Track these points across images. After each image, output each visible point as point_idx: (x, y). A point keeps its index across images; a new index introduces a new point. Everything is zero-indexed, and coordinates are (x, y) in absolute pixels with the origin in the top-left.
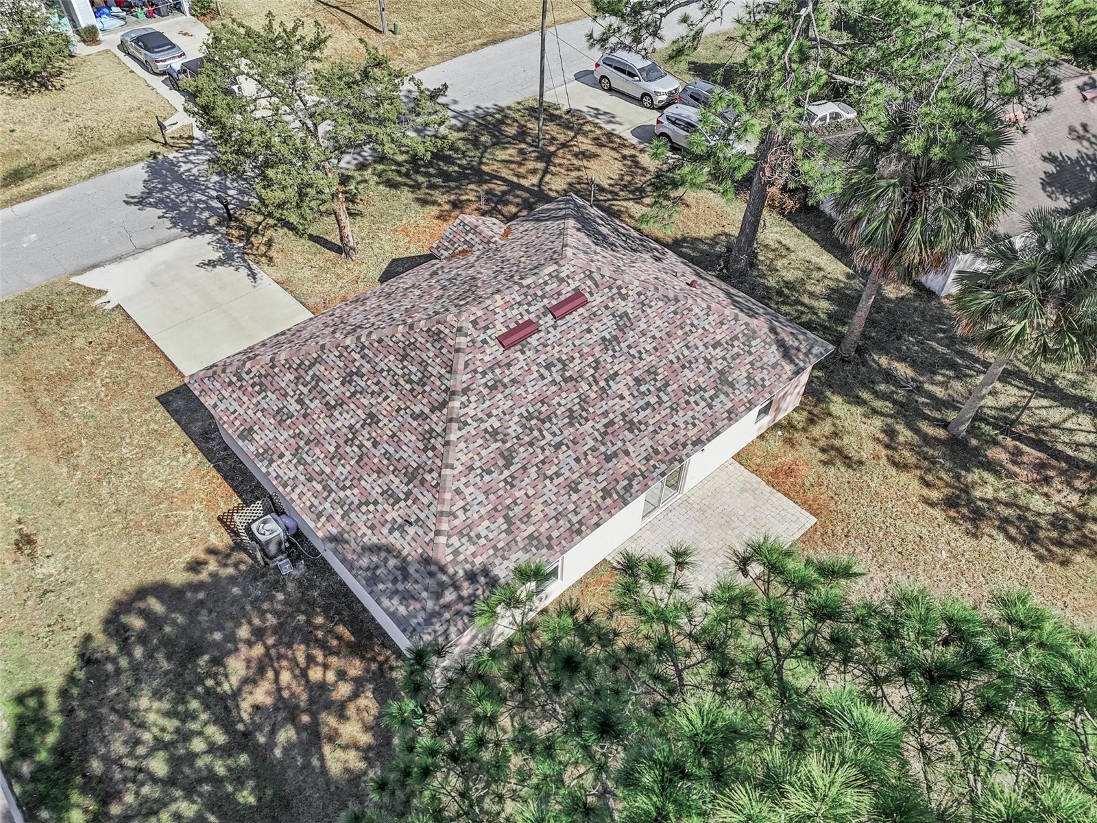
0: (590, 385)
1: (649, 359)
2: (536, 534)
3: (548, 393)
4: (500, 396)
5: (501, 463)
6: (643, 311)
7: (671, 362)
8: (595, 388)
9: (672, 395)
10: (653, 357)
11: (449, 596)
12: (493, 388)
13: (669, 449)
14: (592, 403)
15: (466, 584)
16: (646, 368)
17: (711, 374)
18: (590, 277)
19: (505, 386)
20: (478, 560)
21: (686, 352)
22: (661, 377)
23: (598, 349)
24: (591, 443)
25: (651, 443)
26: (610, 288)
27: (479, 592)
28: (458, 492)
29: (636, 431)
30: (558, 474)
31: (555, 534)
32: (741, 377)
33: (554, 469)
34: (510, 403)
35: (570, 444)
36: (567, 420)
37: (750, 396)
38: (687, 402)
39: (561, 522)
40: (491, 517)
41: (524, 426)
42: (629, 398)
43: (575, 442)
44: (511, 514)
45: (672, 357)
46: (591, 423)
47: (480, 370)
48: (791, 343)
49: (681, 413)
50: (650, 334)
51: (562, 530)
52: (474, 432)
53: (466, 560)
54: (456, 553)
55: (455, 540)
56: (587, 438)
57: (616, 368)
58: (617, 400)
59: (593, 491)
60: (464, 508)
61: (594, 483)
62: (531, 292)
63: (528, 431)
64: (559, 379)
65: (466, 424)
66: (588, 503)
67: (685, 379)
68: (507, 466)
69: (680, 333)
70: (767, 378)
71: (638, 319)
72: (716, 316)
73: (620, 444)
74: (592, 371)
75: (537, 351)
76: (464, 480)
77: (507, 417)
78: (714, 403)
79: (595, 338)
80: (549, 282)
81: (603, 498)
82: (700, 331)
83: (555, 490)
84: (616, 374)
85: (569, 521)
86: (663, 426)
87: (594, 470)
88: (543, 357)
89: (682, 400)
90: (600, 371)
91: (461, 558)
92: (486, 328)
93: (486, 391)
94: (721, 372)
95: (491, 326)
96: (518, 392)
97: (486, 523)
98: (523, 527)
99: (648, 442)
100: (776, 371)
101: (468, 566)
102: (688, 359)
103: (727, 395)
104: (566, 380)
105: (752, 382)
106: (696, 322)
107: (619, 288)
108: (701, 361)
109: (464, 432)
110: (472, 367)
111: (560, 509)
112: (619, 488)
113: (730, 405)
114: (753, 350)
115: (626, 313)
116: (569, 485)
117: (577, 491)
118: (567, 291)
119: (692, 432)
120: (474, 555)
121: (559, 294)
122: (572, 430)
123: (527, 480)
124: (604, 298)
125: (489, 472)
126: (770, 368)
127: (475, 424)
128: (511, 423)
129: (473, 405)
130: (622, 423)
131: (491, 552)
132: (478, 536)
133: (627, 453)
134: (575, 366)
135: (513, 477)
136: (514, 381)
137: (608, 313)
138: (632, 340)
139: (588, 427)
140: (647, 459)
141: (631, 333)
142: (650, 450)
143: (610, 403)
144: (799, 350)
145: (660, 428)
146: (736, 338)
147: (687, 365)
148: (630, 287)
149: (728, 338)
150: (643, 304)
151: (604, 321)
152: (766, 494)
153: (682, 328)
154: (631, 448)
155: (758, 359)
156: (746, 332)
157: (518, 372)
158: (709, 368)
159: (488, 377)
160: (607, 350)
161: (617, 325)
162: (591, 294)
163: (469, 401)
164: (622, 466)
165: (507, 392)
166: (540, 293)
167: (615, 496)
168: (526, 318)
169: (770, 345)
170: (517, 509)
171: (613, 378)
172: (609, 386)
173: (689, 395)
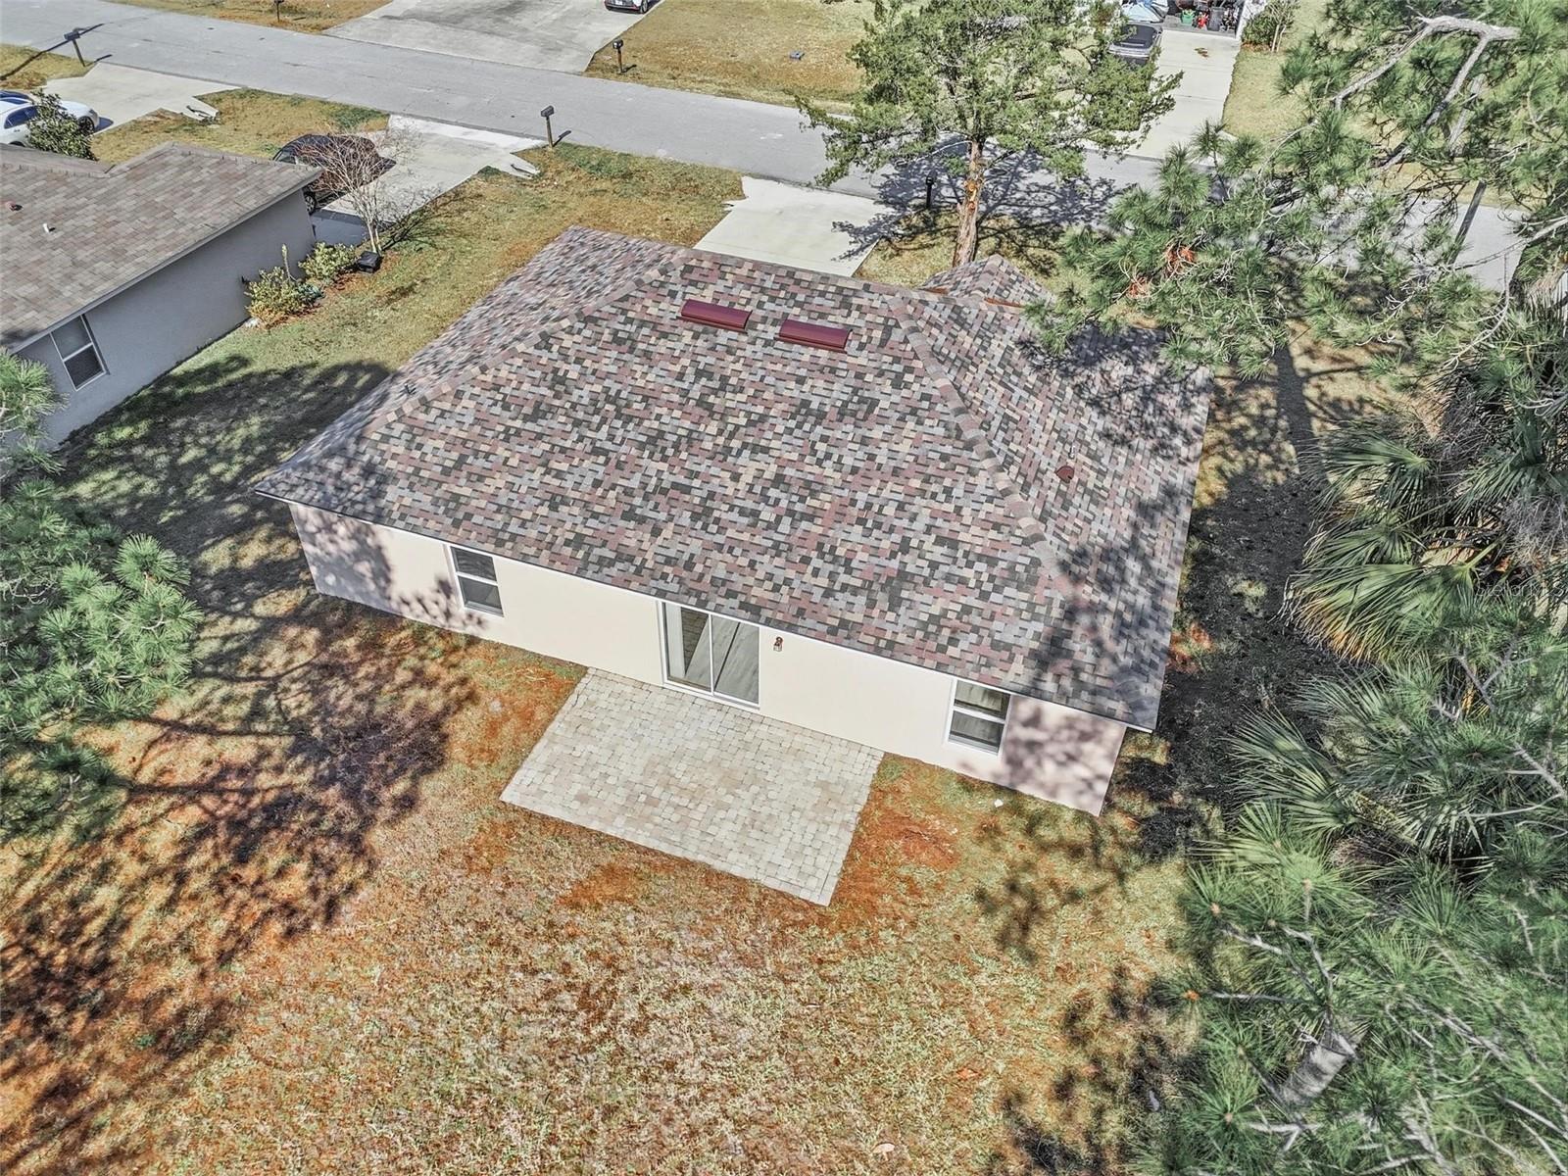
0: (720, 432)
1: (829, 472)
2: (463, 500)
3: (664, 397)
4: (614, 354)
5: (528, 410)
6: (902, 419)
7: (853, 502)
8: (721, 440)
9: (799, 533)
10: (838, 475)
11: (334, 465)
12: (617, 340)
13: (707, 579)
14: (693, 451)
15: (356, 470)
16: (810, 478)
17: (885, 563)
18: (887, 331)
19: (631, 350)
20: (391, 464)
21: (890, 510)
22: (815, 503)
23: (782, 406)
24: (634, 483)
25: (698, 552)
26: (897, 360)
27: (356, 488)
28: (459, 395)
29: (699, 525)
30: (559, 475)
31: (477, 519)
32: (924, 608)
33: (564, 466)
34: (613, 369)
35: (613, 462)
36: (643, 439)
37: (901, 638)
38: (806, 560)
39: (499, 517)
40: (451, 445)
41: (594, 401)
42: (741, 486)
43: (619, 466)
44: (470, 460)
45: (861, 497)
46: (664, 466)
47: (631, 314)
48: (1077, 647)
49: (778, 561)
50: (870, 449)
51: (489, 523)
52: (544, 361)
53: (383, 453)
54: (386, 438)
55: (399, 429)
56: (638, 475)
57: (775, 444)
58: (727, 475)
59: (568, 526)
60: (444, 411)
61: (579, 520)
62: (792, 289)
63: (591, 409)
64: (695, 393)
65: (549, 348)
66: (547, 529)
67: (844, 536)
68: (526, 419)
69: (916, 483)
70: (964, 644)
71: (882, 420)
72: (1001, 511)
73: (663, 516)
74: (743, 421)
75: (713, 349)
76: (477, 390)
77: (592, 379)
78: (839, 595)
79: (796, 393)
81: (567, 543)
82: (950, 507)
83: (535, 484)
84: (766, 450)
85: (507, 524)
86: (737, 551)
87: (598, 509)
88: (711, 360)
89: (804, 552)
90: (752, 430)
91: (384, 447)
92: (694, 283)
93: (607, 337)
94: (903, 575)
95: (699, 285)
96: (636, 367)
98: (463, 481)
99: (695, 546)
100: (993, 654)
101: (377, 459)
102: (882, 519)
103: (871, 604)
104: (700, 403)
105: (932, 628)
106: (958, 492)
108: (896, 537)
109: (537, 352)
111: (515, 505)
112: (597, 551)
113: (858, 618)
114: (995, 597)
115: (874, 403)
116: (554, 495)
117: (554, 508)
118: (837, 320)
119: (760, 593)
120: (394, 456)
121: (822, 316)
122: (634, 452)
123: (525, 449)
124: (873, 365)
125: (506, 407)
126: (987, 641)
127: (555, 356)
128: (587, 387)
129: (576, 338)
130: (697, 501)
131: (410, 470)
132: (419, 447)
133: (656, 532)
134: (731, 400)
135: (518, 432)
136: (647, 354)
137: (853, 382)
138: (839, 434)
139: (654, 466)
140: (669, 561)
141: (850, 428)
142: (686, 557)
143: (714, 471)
144: (1076, 670)
145: (731, 550)
146: (992, 562)
147: (869, 524)
148: (925, 381)
149: (978, 550)
150: (914, 412)
151: (835, 387)
152: (838, 818)
153: (926, 481)
154: (667, 533)
155: (986, 614)
156: (1019, 568)
157: (663, 350)
158: (893, 555)
159: (628, 328)
160: (793, 417)
161: (845, 403)
162: (862, 347)
163: (579, 332)
164: (632, 537)
165: (625, 357)
166: (801, 298)
167: (580, 554)
168: (748, 309)
169: (1035, 617)
170: (481, 462)
171: (756, 449)
172: (739, 453)
173: (821, 556)
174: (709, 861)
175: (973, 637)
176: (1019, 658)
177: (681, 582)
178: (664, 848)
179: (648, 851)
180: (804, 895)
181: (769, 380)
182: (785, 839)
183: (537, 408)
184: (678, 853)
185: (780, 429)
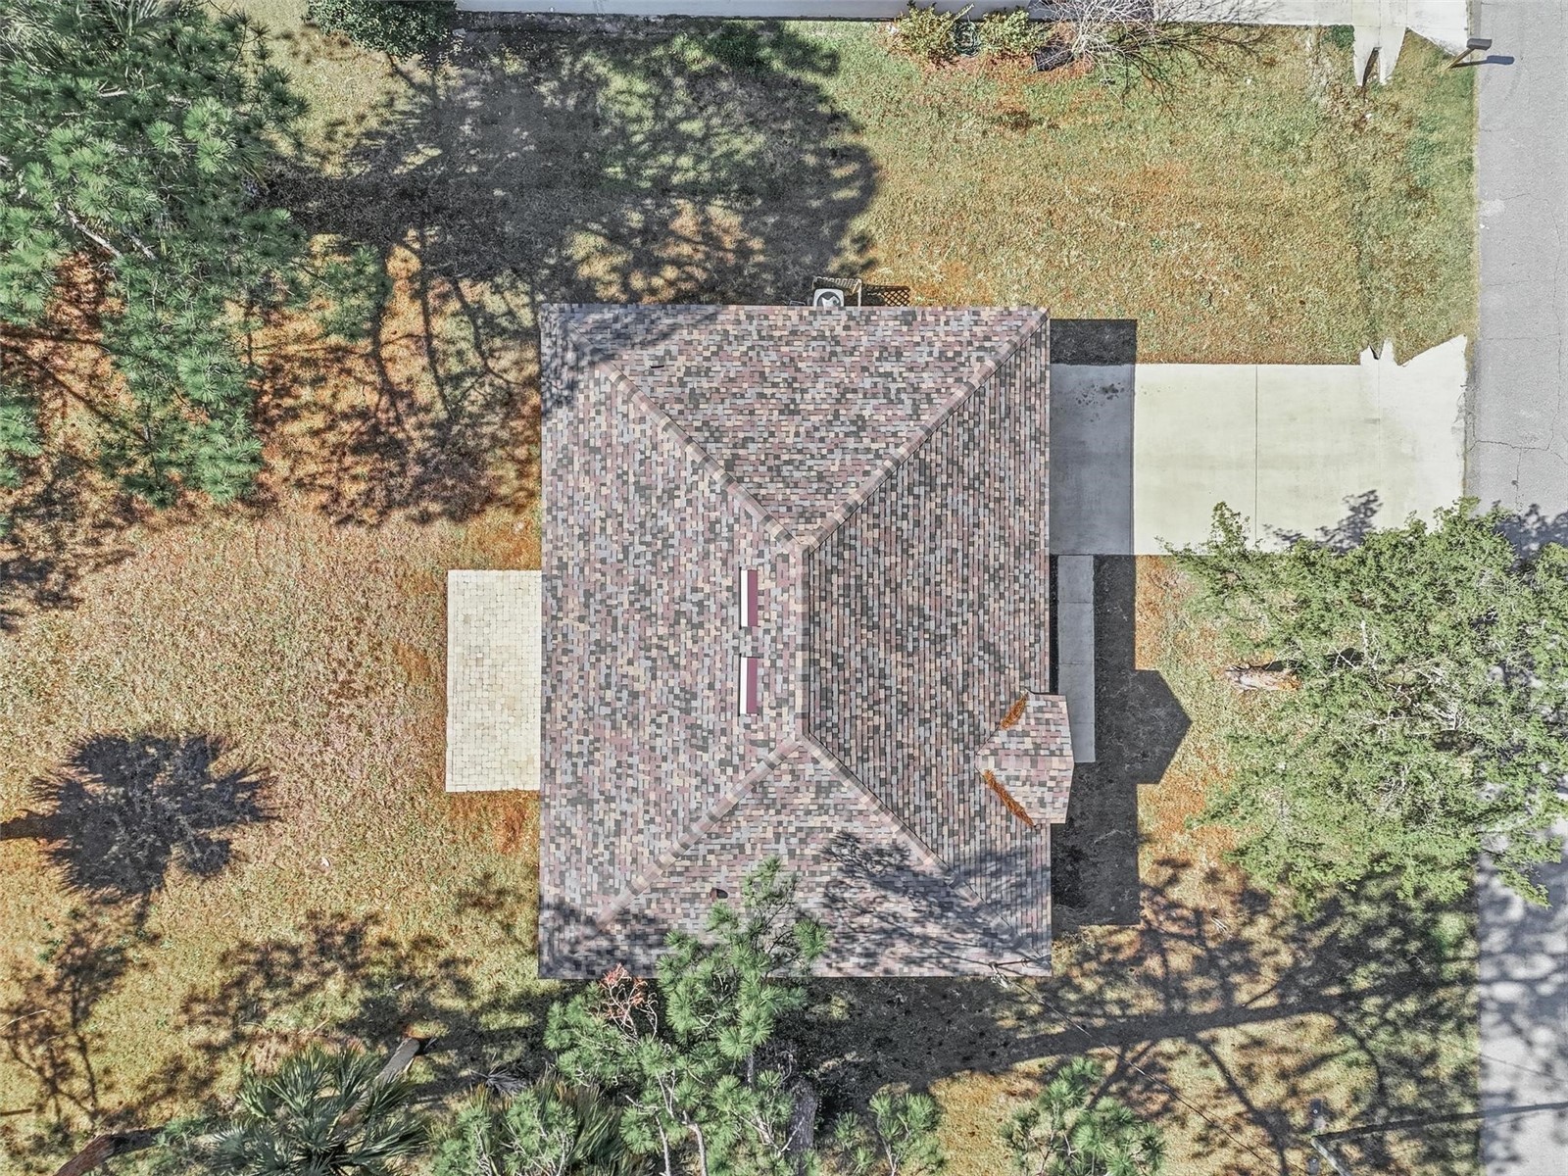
0: (660, 638)
1: (648, 730)
2: (570, 468)
3: (676, 584)
4: (701, 528)
5: (643, 480)
6: (697, 774)
7: (631, 755)
8: (655, 640)
9: (602, 722)
10: (647, 737)
11: (570, 356)
12: (712, 525)
13: (560, 668)
14: (643, 623)
15: (571, 376)
16: (641, 717)
17: (596, 789)
18: (766, 743)
19: (707, 541)
20: (581, 398)
21: (631, 783)
22: (624, 728)
23: (689, 680)
25: (575, 655)
26: (742, 757)
28: (642, 420)
29: (593, 648)
30: (603, 529)
31: (560, 485)
32: (574, 823)
33: (609, 531)
34: (689, 534)
35: (620, 566)
37: (553, 812)
38: (586, 733)
39: (565, 500)
40: (606, 436)
41: (661, 531)
42: (625, 669)
43: (619, 571)
44: (598, 457)
45: (635, 760)
47: (736, 527)
48: (572, 928)
49: (581, 713)
50: (671, 756)
52: (683, 474)
53: (587, 387)
54: (597, 383)
55: (607, 388)
56: (616, 589)
57: (660, 682)
59: (571, 554)
60: (625, 416)
61: (577, 560)
62: (786, 654)
64: (685, 607)
65: (695, 472)
66: (566, 540)
67: (607, 754)
68: (637, 484)
69: (653, 797)
70: (558, 853)
71: (693, 759)
72: (645, 862)
73: (593, 619)
74: (672, 653)
75: (722, 607)
76: (649, 433)
77: (678, 520)
78: (569, 762)
79: (700, 686)
80: (785, 686)
81: (560, 559)
82: (641, 825)
83: (592, 516)
84: (654, 678)
85: (562, 509)
86: (582, 682)
87: (587, 569)
88: (713, 608)
89: (591, 730)
90: (666, 661)
91: (591, 385)
92: (774, 569)
93: (713, 515)
94: (591, 803)
95: (773, 575)
96: (694, 550)
97: (604, 428)
98: (582, 461)
99: (579, 651)
100: (557, 874)
101: (582, 385)
102: (624, 777)
103: (568, 787)
104: (678, 613)
105: (563, 831)
106: (653, 829)
107: (736, 770)
108: (614, 792)
109: (689, 465)
110: (743, 520)
111: (576, 508)
113: (559, 781)
114: (590, 868)
115: (705, 749)
116: (587, 533)
117: (580, 537)
118: (765, 698)
119: (559, 708)
120: (587, 398)
121: (767, 686)
122: (631, 578)
123: (615, 495)
124: (735, 740)
125: (642, 463)
126: (563, 868)
127: (689, 481)
128: (670, 519)
129: (707, 491)
130: (609, 640)
131: (581, 416)
132: (598, 413)
133: (581, 619)
134: (686, 636)
135: (625, 483)
136: (706, 555)
137: (717, 728)
138: (676, 729)
139: (625, 598)
140: (565, 636)
141: (683, 736)
142: (570, 647)
143: (632, 643)
144: (560, 929)
145: (581, 677)
146: (611, 862)
147: (619, 771)
148: (730, 784)
149: (617, 851)
150: (704, 781)
151: (712, 715)
152: (509, 778)
153: (656, 804)
154: (583, 627)
155: (579, 865)
156: (611, 881)
157: (712, 567)
158: (602, 793)
159: (725, 529)
160: (682, 690)
161: (700, 727)
162: (747, 727)
163: (712, 491)
164: (574, 603)
165: (701, 539)
166: (780, 663)
167: (555, 572)
168: (761, 623)
169: (583, 897)
170: (598, 466)
171: (653, 670)
172: (648, 658)
173: (592, 743)
174: (450, 714)
175: (563, 859)
176: (558, 891)
177: (554, 650)
178: (450, 683)
179: (445, 675)
181: (707, 661)
182: (481, 752)
183: (648, 487)
184: (449, 693)
185: (671, 683)
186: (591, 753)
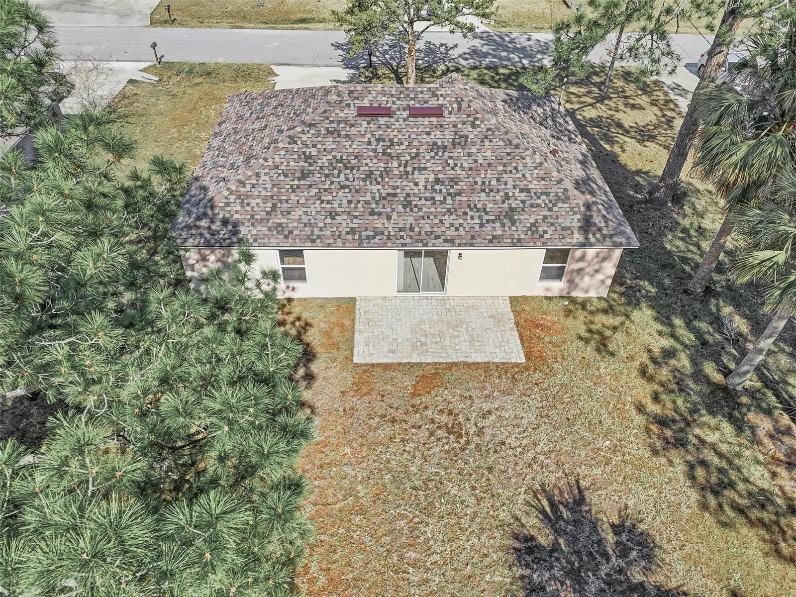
0: (400, 165)
1: (459, 172)
2: (284, 225)
3: (365, 154)
4: (331, 139)
5: (298, 175)
6: (482, 141)
7: (476, 183)
8: (401, 169)
9: (457, 202)
10: (464, 173)
11: (204, 223)
12: (329, 133)
13: (423, 233)
14: (391, 176)
15: (218, 223)
16: (452, 176)
17: (502, 206)
18: (459, 103)
19: (339, 136)
20: (236, 216)
21: (494, 182)
22: (459, 187)
23: (425, 147)
24: (368, 197)
25: (413, 222)
26: (469, 116)
27: (223, 232)
28: (258, 175)
29: (408, 210)
30: (328, 202)
31: (296, 232)
32: (527, 221)
33: (330, 198)
34: (334, 146)
35: (353, 190)
36: (364, 176)
37: (522, 236)
38: (465, 214)
39: (307, 229)
40: (265, 200)
41: (331, 164)
42: (421, 187)
43: (357, 191)
44: (279, 205)
45: (478, 179)
46: (380, 187)
47: (331, 119)
48: (597, 221)
49: (453, 217)
50: (474, 158)
51: (303, 233)
52: (296, 149)
53: (229, 212)
54: (227, 204)
55: (232, 198)
56: (369, 194)
57: (428, 165)
58: (412, 184)
59: (344, 225)
60: (253, 186)
61: (349, 221)
62: (406, 92)
63: (331, 168)
64: (380, 149)
65: (295, 142)
66: (335, 229)
67: (478, 199)
68: (299, 179)
69: (500, 168)
70: (550, 232)
71: (474, 144)
72: (542, 172)
73: (389, 210)
74: (409, 158)
75: (380, 127)
76: (267, 171)
77: (325, 153)
78: (487, 225)
79: (428, 140)
80: (425, 93)
81: (348, 233)
82: (520, 175)
83: (319, 209)
84: (425, 169)
85: (312, 232)
86: (432, 217)
87: (355, 214)
88: (381, 132)
89: (463, 210)
90: (414, 161)
91: (229, 209)
92: (357, 98)
93: (323, 132)
95: (360, 99)
96: (344, 143)
97: (259, 201)
98: (280, 216)
99: (411, 220)
100: (564, 233)
101: (228, 215)
102: (491, 187)
103: (503, 225)
104: (384, 153)
105: (533, 229)
106: (520, 168)
107: (477, 119)
108: (502, 194)
109: (290, 146)
110: (326, 115)
111: (313, 221)
112: (364, 233)
113: (500, 233)
114: (555, 209)
115: (467, 137)
116: (331, 213)
117: (333, 218)
118: (433, 103)
119: (451, 233)
120: (237, 212)
121: (426, 102)
122: (362, 183)
123: (306, 194)
124: (459, 120)
125: (286, 176)
126: (559, 228)
127: (301, 146)
128: (324, 158)
129: (308, 135)
130: (402, 199)
131: (249, 217)
132: (248, 204)
133: (389, 218)
134: (399, 149)
135: (298, 187)
136: (347, 136)
137: (453, 129)
138: (456, 154)
139: (375, 188)
140: (401, 230)
141: (460, 150)
142: (408, 226)
143: (404, 183)
144: (600, 230)
145: (428, 217)
146: (547, 194)
147: (487, 191)
148: (486, 122)
149: (540, 191)
150: (486, 137)
151: (446, 133)
152: (507, 327)
153: (505, 166)
154: (395, 216)
155: (554, 217)
156: (560, 194)
157: (355, 133)
158: (504, 202)
159: (332, 125)
160: (432, 151)
161: (453, 140)
162: (450, 113)
163: (308, 132)
164: (378, 223)
165: (338, 139)
166: (412, 96)
167: (357, 237)
168: (389, 105)
169: (575, 213)
170: (285, 205)
171: (420, 169)
172: (413, 173)
173: (471, 210)
174: (465, 360)
175: (553, 228)
176: (575, 232)
177: (411, 237)
178: (441, 360)
179: (436, 364)
180: (513, 361)
181: (412, 136)
182: (491, 342)
183: (302, 171)
184: (450, 361)
185: (428, 157)
186: (478, 210)
